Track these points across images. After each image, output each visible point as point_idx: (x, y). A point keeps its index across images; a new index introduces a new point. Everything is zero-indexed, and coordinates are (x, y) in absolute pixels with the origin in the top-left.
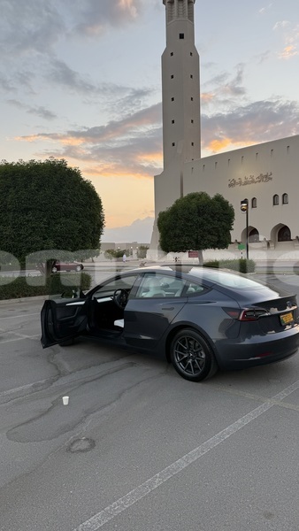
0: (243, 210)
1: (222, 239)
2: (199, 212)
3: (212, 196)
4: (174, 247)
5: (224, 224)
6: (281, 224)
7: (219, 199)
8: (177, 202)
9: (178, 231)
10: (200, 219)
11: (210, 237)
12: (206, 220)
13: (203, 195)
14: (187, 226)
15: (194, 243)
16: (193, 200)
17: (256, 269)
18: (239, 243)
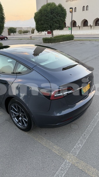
0: (70, 12)
1: (61, 25)
2: (51, 12)
3: (57, 4)
4: (41, 29)
5: (62, 18)
6: (85, 19)
7: (60, 6)
8: (42, 7)
9: (42, 22)
10: (52, 16)
11: (56, 24)
12: (54, 16)
13: (53, 4)
14: (46, 19)
15: (49, 27)
16: (49, 7)
17: (74, 39)
18: (69, 27)
